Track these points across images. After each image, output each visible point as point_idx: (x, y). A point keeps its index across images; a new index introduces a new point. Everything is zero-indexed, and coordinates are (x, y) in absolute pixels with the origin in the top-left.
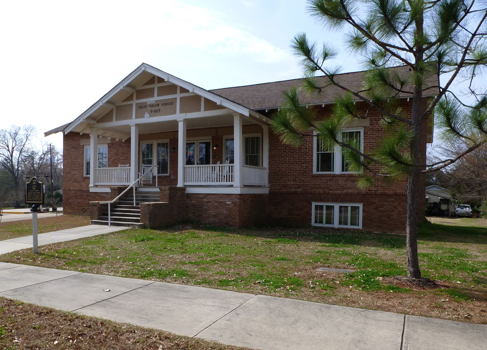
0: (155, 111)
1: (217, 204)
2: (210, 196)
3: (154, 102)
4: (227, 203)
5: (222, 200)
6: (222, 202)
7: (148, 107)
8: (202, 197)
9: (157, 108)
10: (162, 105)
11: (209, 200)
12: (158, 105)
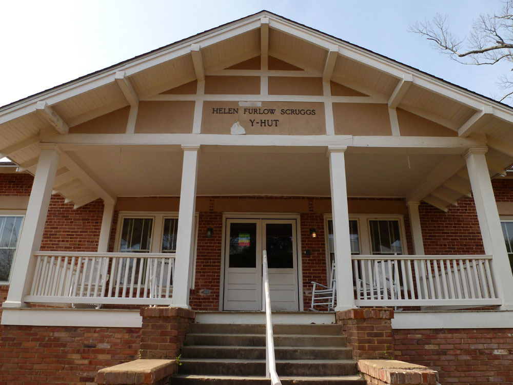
0: (263, 123)
1: (468, 358)
2: (442, 335)
3: (259, 105)
4: (496, 352)
5: (480, 347)
6: (481, 352)
7: (241, 112)
8: (418, 340)
9: (269, 117)
10: (283, 112)
11: (443, 347)
12: (272, 111)
